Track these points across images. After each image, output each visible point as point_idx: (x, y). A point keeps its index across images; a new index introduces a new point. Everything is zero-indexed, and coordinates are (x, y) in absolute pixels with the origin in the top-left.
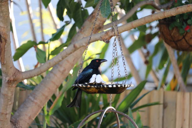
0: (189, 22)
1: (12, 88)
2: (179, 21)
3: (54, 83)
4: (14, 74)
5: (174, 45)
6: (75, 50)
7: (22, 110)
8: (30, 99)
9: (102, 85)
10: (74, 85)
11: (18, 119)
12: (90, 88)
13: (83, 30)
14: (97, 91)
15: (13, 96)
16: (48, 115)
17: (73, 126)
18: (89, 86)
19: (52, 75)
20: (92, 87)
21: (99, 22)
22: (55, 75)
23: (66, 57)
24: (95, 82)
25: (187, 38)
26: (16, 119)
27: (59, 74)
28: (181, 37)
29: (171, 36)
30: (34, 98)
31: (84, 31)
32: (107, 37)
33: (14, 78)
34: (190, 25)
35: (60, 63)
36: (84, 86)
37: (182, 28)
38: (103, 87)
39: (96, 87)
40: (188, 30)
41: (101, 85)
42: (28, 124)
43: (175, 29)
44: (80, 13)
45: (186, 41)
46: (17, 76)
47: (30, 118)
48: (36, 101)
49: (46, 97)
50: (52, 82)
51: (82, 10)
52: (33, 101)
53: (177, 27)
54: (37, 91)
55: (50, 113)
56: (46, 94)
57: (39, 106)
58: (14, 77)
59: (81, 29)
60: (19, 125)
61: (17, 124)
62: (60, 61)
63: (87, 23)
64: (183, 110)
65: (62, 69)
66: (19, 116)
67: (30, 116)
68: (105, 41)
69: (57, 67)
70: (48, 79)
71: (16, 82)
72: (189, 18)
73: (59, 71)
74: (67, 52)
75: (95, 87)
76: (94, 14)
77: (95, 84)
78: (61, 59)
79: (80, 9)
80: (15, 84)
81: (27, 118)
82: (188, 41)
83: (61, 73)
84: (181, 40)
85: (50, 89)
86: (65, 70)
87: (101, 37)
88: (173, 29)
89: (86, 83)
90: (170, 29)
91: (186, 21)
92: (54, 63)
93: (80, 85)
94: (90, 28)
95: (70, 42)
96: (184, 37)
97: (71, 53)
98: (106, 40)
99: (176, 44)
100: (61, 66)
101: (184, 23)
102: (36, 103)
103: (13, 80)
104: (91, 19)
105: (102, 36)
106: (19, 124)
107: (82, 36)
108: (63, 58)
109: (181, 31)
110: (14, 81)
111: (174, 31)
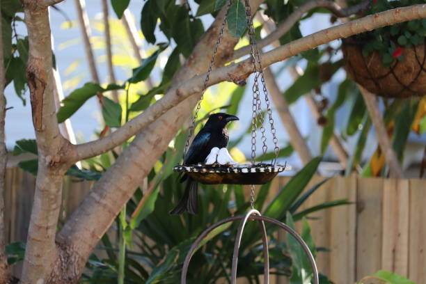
0: (401, 40)
1: (58, 177)
2: (381, 39)
3: (140, 166)
4: (62, 149)
5: (373, 86)
6: (179, 101)
7: (77, 220)
8: (93, 199)
9: (230, 168)
10: (176, 168)
11: (70, 237)
12: (207, 174)
13: (193, 61)
14: (220, 179)
15: (60, 193)
16: (128, 228)
17: (178, 248)
18: (204, 170)
19: (134, 150)
20: (211, 172)
21: (225, 44)
22: (140, 149)
23: (162, 114)
24: (216, 162)
25: (397, 73)
26: (67, 237)
27: (148, 149)
28: (385, 71)
29: (367, 70)
30: (101, 196)
31: (195, 63)
32: (241, 74)
33: (61, 157)
34: (403, 47)
35: (151, 126)
36: (195, 170)
37: (388, 52)
38: (232, 171)
39: (217, 172)
40: (399, 56)
41: (228, 169)
42: (90, 246)
43: (374, 55)
44: (188, 26)
45: (397, 79)
46: (66, 154)
47: (93, 235)
48: (104, 202)
49: (125, 194)
50: (136, 164)
51: (192, 20)
52: (98, 202)
53: (377, 52)
54: (106, 181)
55: (133, 226)
56: (124, 188)
57: (109, 211)
58: (62, 155)
59: (191, 60)
60: (71, 250)
61: (68, 247)
62: (151, 122)
63: (201, 47)
64: (396, 214)
65: (153, 138)
66: (73, 231)
67: (93, 232)
68: (238, 82)
69: (145, 135)
70: (126, 159)
71: (64, 165)
72: (401, 33)
73: (149, 142)
74: (164, 104)
75: (215, 172)
76: (214, 29)
77: (216, 166)
78: (151, 118)
79: (187, 19)
80: (64, 170)
81: (87, 235)
82: (399, 78)
83: (152, 147)
84: (386, 76)
85: (130, 178)
86: (159, 141)
87: (230, 75)
88: (370, 55)
89: (200, 165)
90: (365, 54)
91: (395, 38)
92: (139, 127)
93: (188, 169)
94: (208, 56)
95: (169, 84)
96: (392, 71)
97: (172, 107)
98: (239, 80)
99: (377, 84)
100: (152, 132)
101: (392, 43)
102: (105, 206)
103: (60, 162)
104: (208, 40)
105: (231, 73)
106: (73, 248)
107: (191, 72)
108: (155, 117)
109: (387, 59)
110: (62, 162)
111: (372, 59)
